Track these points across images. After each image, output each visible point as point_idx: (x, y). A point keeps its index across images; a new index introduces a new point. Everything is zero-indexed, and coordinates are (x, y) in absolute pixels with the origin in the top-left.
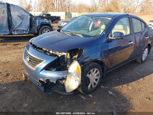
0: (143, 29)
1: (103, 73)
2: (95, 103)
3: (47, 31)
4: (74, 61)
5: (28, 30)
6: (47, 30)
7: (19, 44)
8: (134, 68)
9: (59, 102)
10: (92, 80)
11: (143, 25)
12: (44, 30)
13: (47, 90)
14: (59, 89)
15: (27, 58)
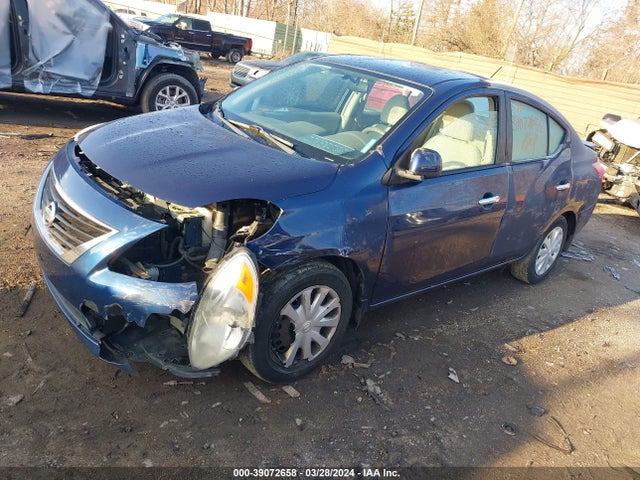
0: (552, 149)
1: (354, 308)
2: (299, 422)
3: (175, 98)
4: (235, 249)
5: (94, 79)
6: (177, 92)
7: (48, 136)
8: (495, 298)
9: (156, 402)
10: (304, 331)
11: (556, 133)
12: (164, 92)
13: (113, 348)
14: (163, 352)
15: (47, 208)
